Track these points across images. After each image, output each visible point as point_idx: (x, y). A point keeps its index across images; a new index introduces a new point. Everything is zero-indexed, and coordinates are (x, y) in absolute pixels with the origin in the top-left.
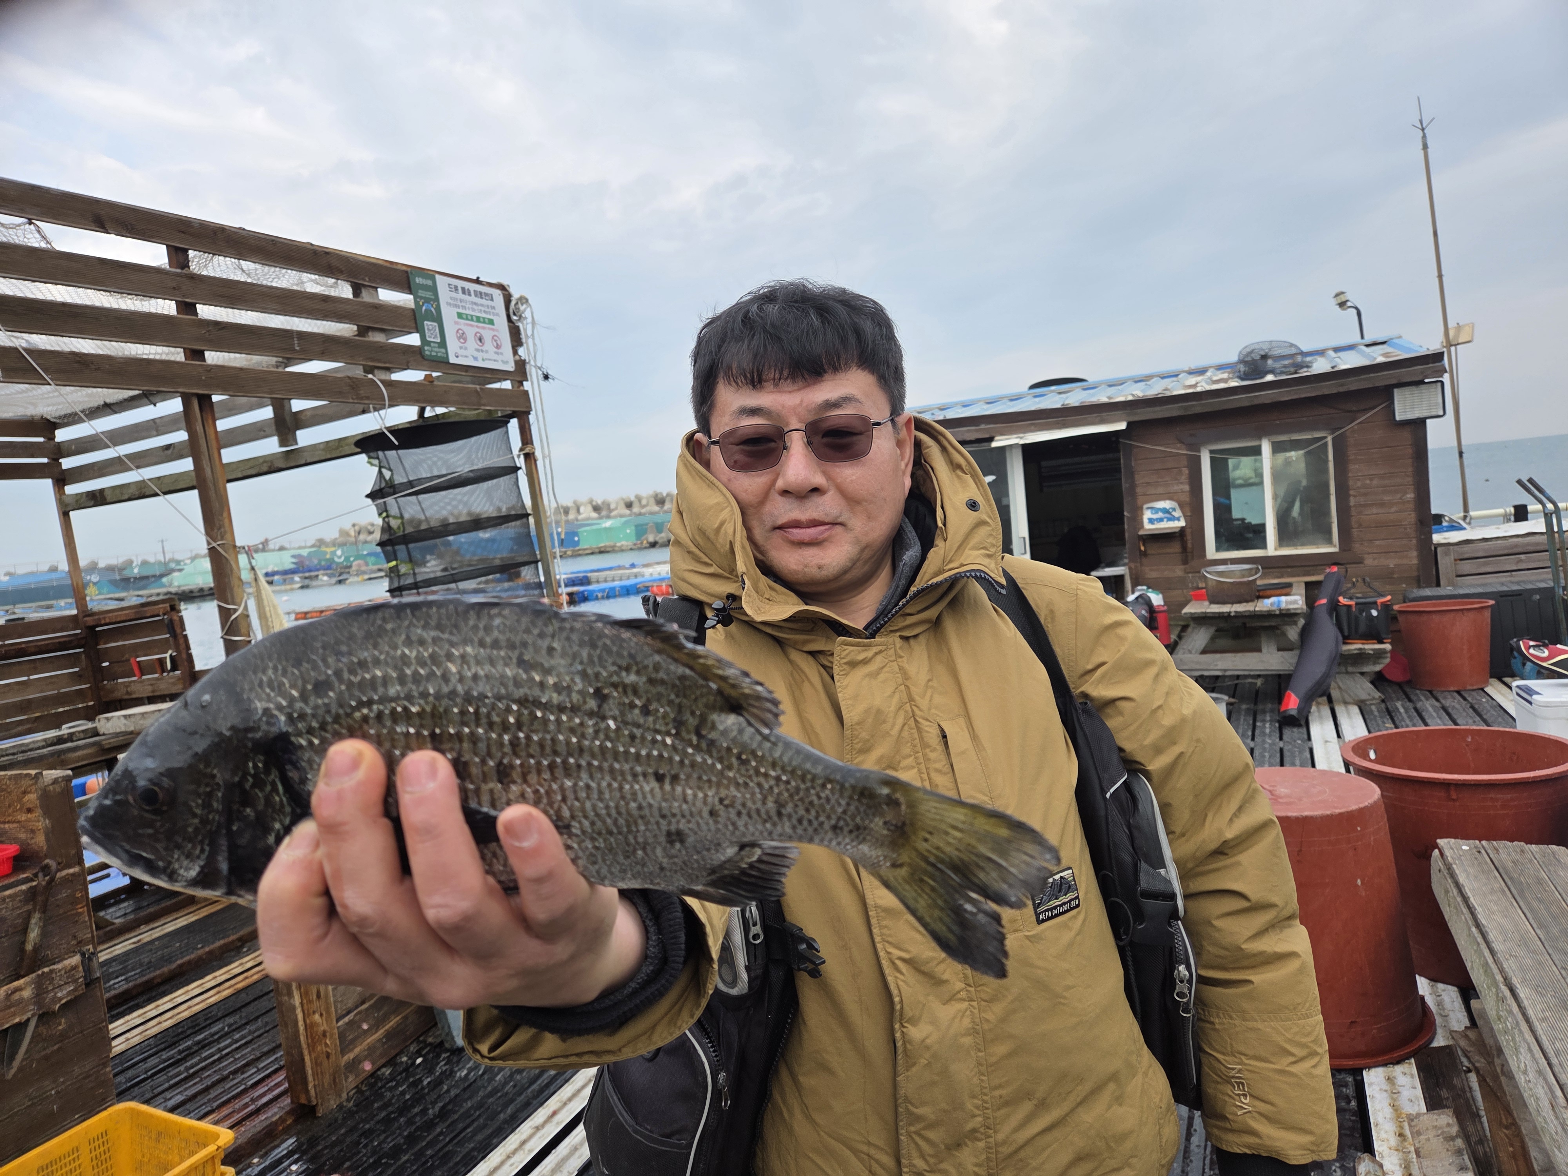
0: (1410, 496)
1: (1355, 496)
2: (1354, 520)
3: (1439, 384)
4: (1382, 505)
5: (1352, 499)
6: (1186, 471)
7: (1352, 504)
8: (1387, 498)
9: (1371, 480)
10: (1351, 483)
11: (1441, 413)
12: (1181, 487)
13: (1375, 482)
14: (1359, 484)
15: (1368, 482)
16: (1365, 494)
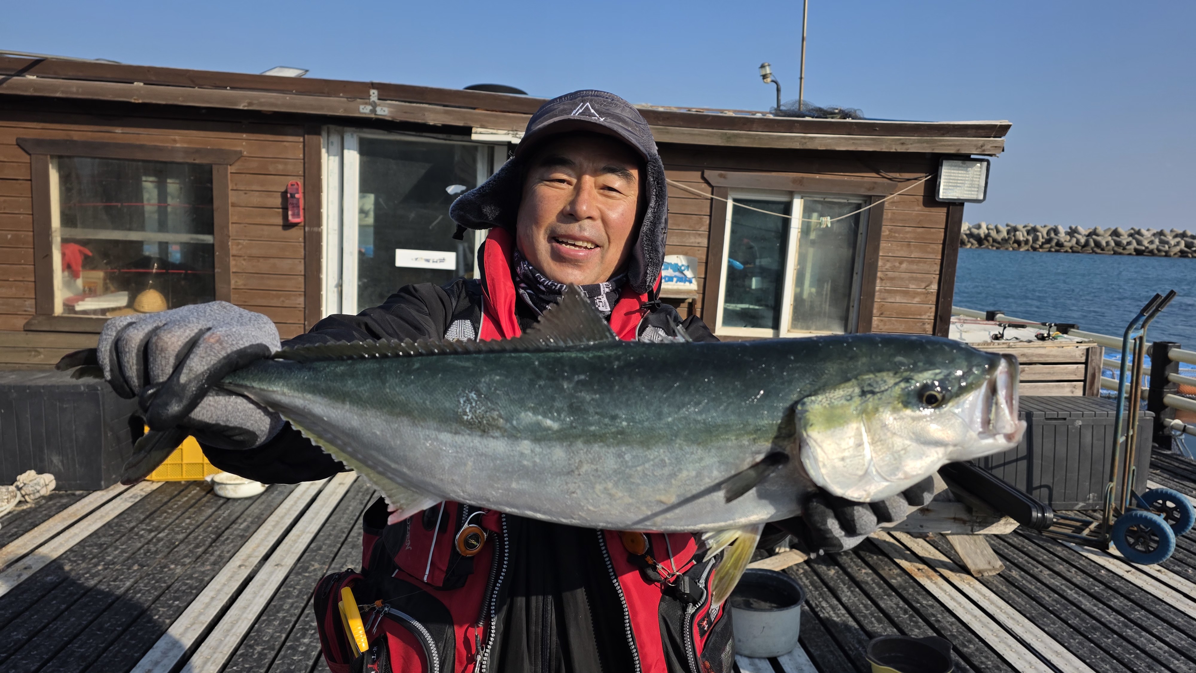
0: (934, 287)
1: (882, 279)
2: (876, 306)
3: (985, 164)
4: (906, 293)
5: (878, 281)
6: (707, 220)
7: (877, 288)
8: (912, 286)
9: (901, 263)
10: (880, 263)
11: (981, 197)
12: (699, 240)
13: (904, 265)
14: (888, 265)
15: (897, 264)
16: (892, 279)
